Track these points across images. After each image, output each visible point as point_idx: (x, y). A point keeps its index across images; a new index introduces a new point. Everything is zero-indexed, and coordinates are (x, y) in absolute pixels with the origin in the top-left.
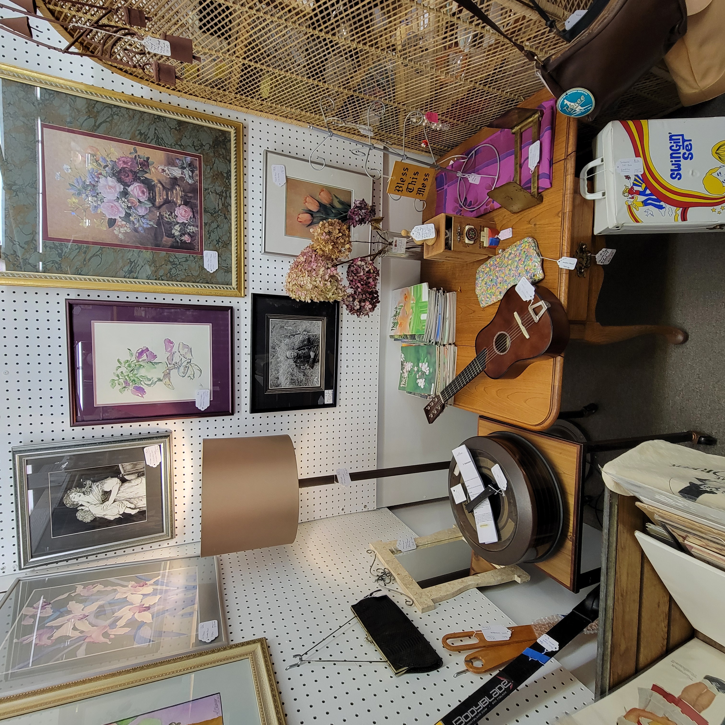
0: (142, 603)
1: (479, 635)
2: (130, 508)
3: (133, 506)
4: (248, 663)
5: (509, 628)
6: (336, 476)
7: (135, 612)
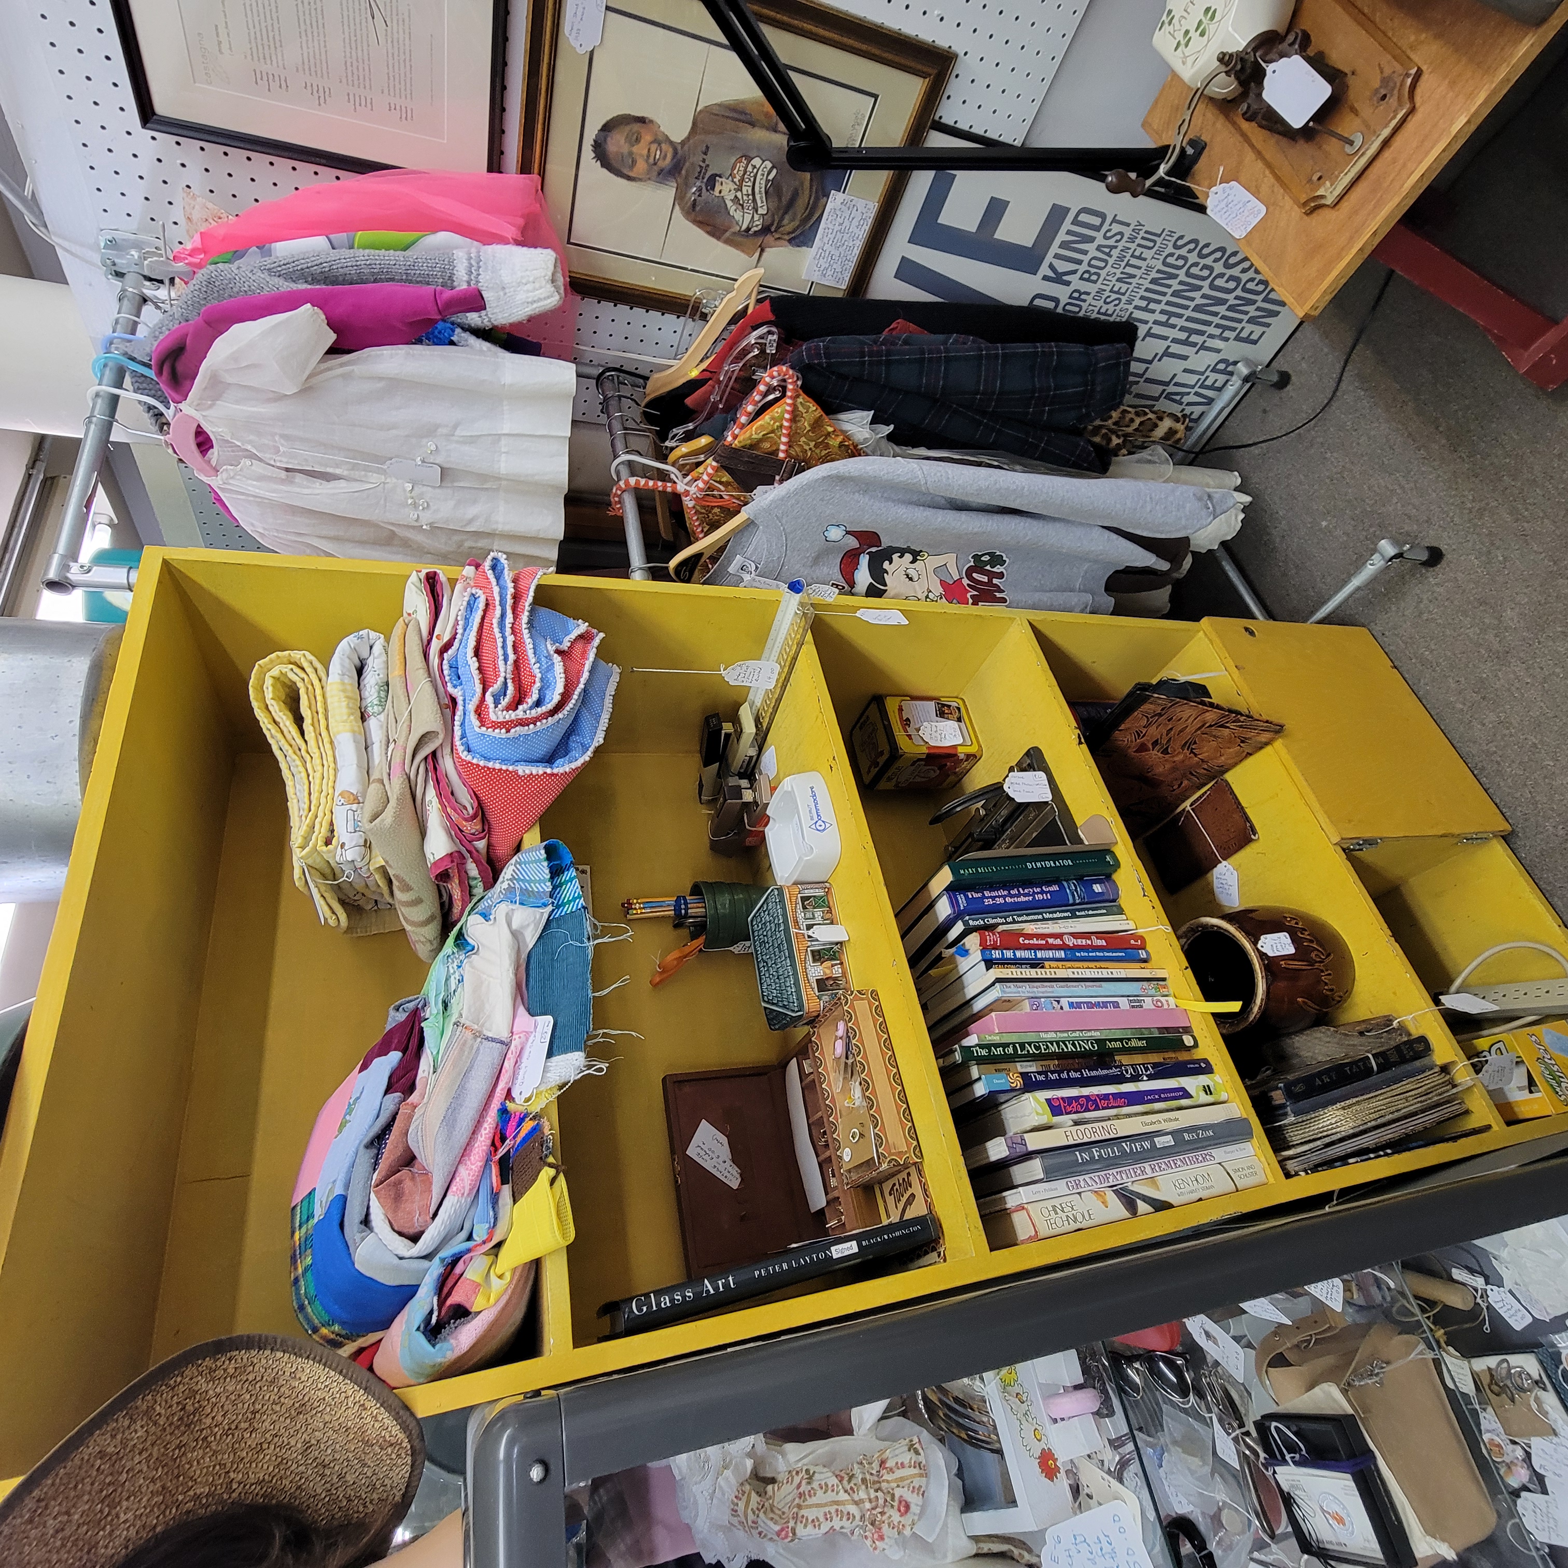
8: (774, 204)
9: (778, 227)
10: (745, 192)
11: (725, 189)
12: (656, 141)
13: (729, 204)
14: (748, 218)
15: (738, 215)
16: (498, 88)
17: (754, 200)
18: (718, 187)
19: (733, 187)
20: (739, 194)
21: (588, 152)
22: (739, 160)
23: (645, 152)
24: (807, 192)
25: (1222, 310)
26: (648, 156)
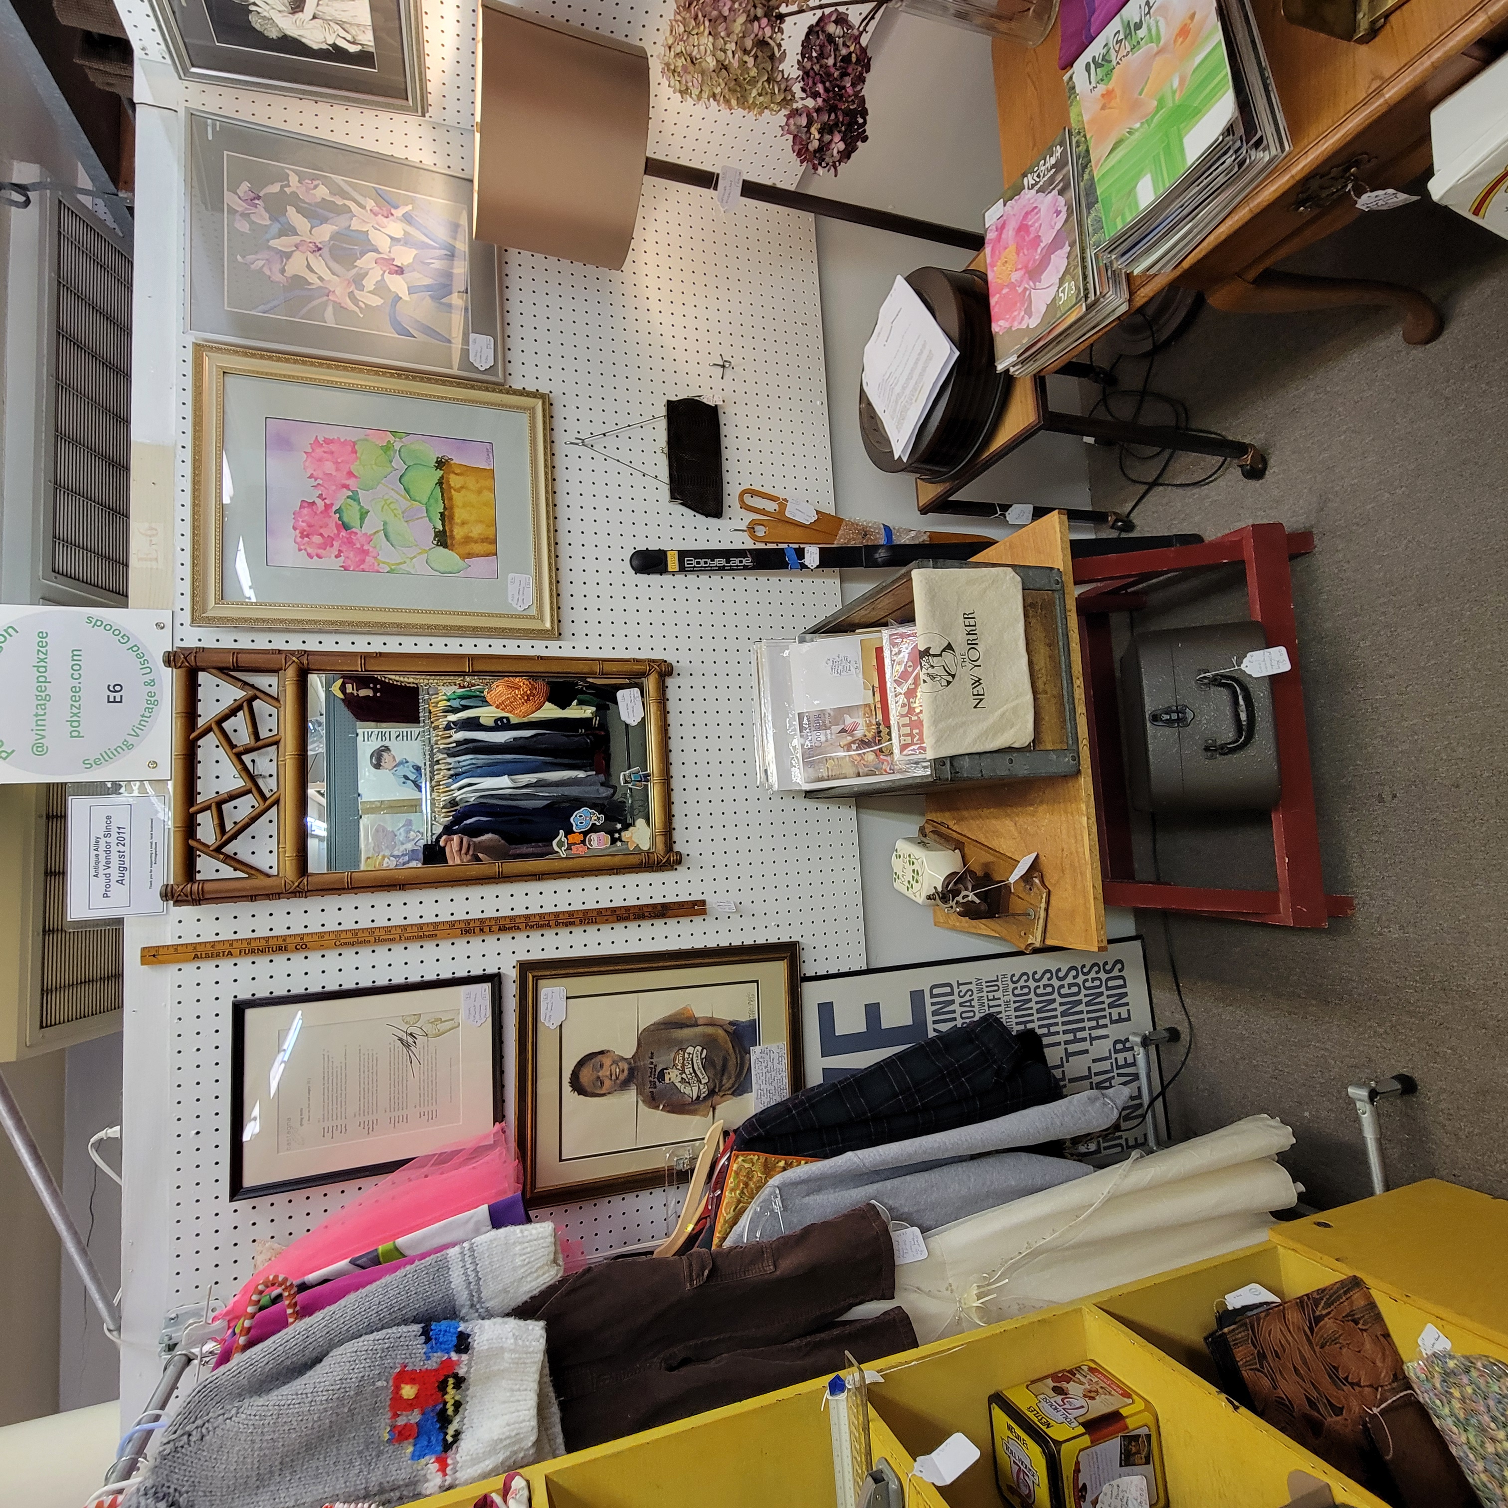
0: (392, 256)
1: (783, 504)
2: (344, 38)
3: (349, 38)
4: (525, 417)
5: (818, 512)
6: (718, 175)
7: (384, 268)
8: (711, 1073)
9: (721, 1087)
10: (687, 1071)
11: (673, 1076)
12: (615, 1062)
13: (678, 1085)
14: (695, 1090)
15: (687, 1091)
16: (498, 1073)
17: (696, 1075)
18: (667, 1077)
19: (677, 1072)
20: (684, 1076)
21: (567, 1088)
22: (677, 1053)
23: (608, 1073)
24: (733, 1056)
25: (1082, 1007)
26: (611, 1075)
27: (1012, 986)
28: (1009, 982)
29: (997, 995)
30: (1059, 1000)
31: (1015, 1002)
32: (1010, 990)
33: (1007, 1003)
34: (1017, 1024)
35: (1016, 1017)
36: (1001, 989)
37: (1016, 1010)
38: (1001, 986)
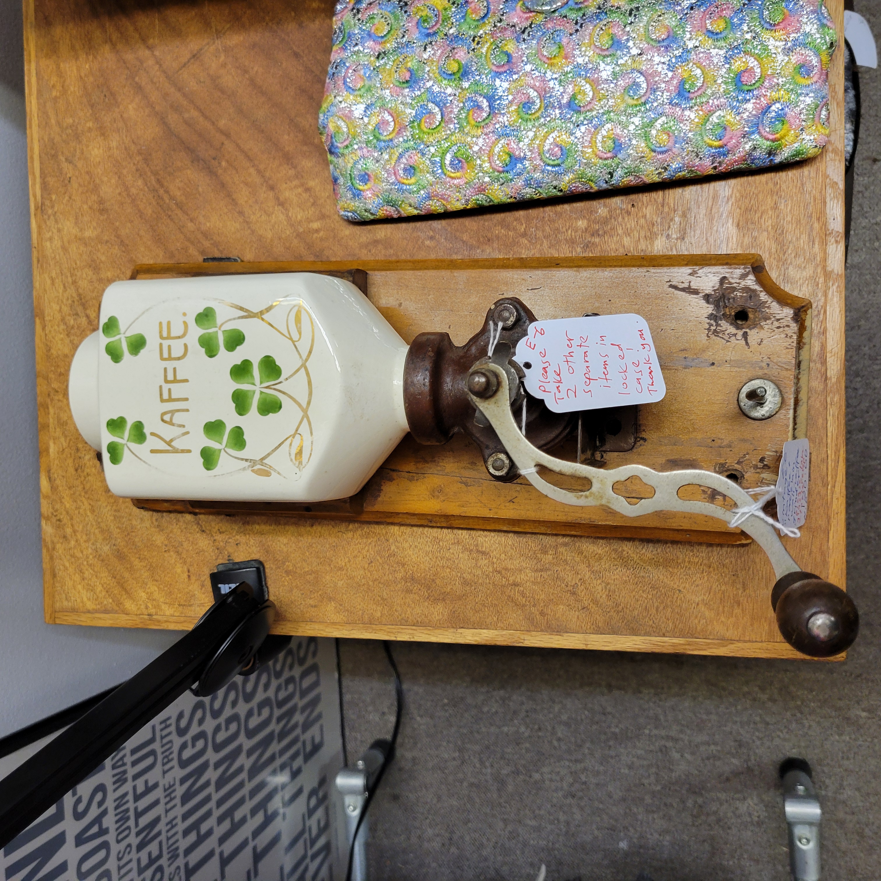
25: (275, 746)
27: (178, 741)
28: (174, 737)
29: (152, 777)
30: (248, 744)
31: (183, 781)
32: (175, 755)
33: (169, 790)
34: (186, 833)
35: (185, 817)
36: (160, 757)
37: (185, 799)
38: (159, 751)
